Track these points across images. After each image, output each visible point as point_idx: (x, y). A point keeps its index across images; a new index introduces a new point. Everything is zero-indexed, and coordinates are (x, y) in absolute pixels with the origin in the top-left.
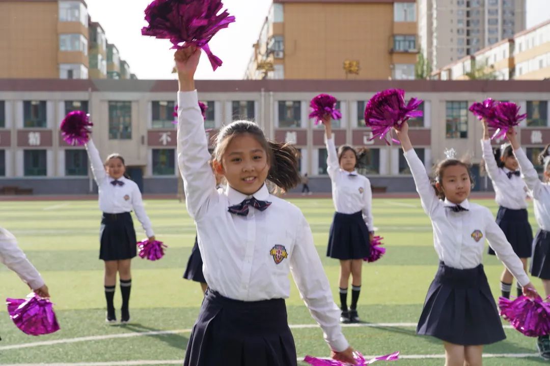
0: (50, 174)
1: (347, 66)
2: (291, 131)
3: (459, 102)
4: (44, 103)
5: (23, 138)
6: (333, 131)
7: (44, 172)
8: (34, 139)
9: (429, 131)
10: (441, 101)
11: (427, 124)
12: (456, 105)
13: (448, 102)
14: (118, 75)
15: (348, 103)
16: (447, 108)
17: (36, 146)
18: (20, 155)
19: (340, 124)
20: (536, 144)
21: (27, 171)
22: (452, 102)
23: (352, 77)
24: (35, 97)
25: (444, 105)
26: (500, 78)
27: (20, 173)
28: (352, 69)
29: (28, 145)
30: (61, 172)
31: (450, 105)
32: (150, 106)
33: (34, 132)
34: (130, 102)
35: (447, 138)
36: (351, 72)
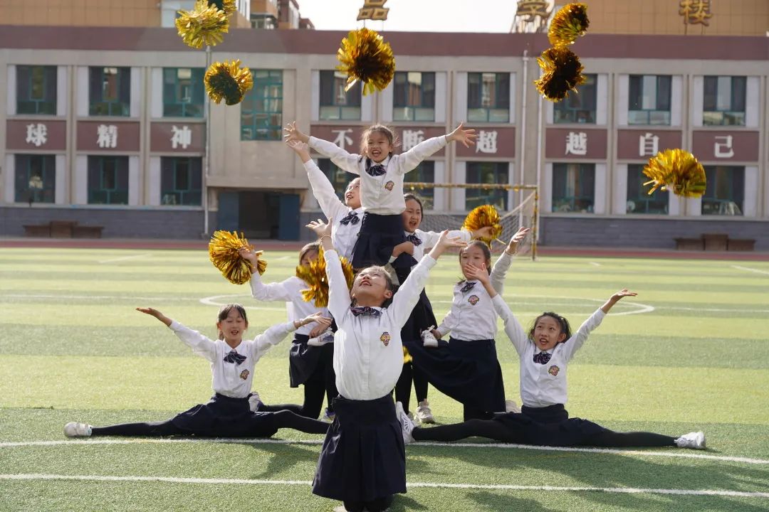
0: (134, 201)
1: (687, 8)
2: (577, 131)
4: (125, 72)
5: (87, 134)
6: (655, 133)
7: (124, 198)
8: (107, 137)
14: (274, 21)
15: (687, 78)
17: (110, 149)
18: (82, 166)
19: (670, 118)
21: (94, 196)
23: (696, 30)
24: (111, 59)
27: (81, 198)
28: (697, 15)
29: (97, 147)
30: (154, 198)
32: (316, 79)
33: (107, 124)
34: (281, 71)
36: (693, 20)
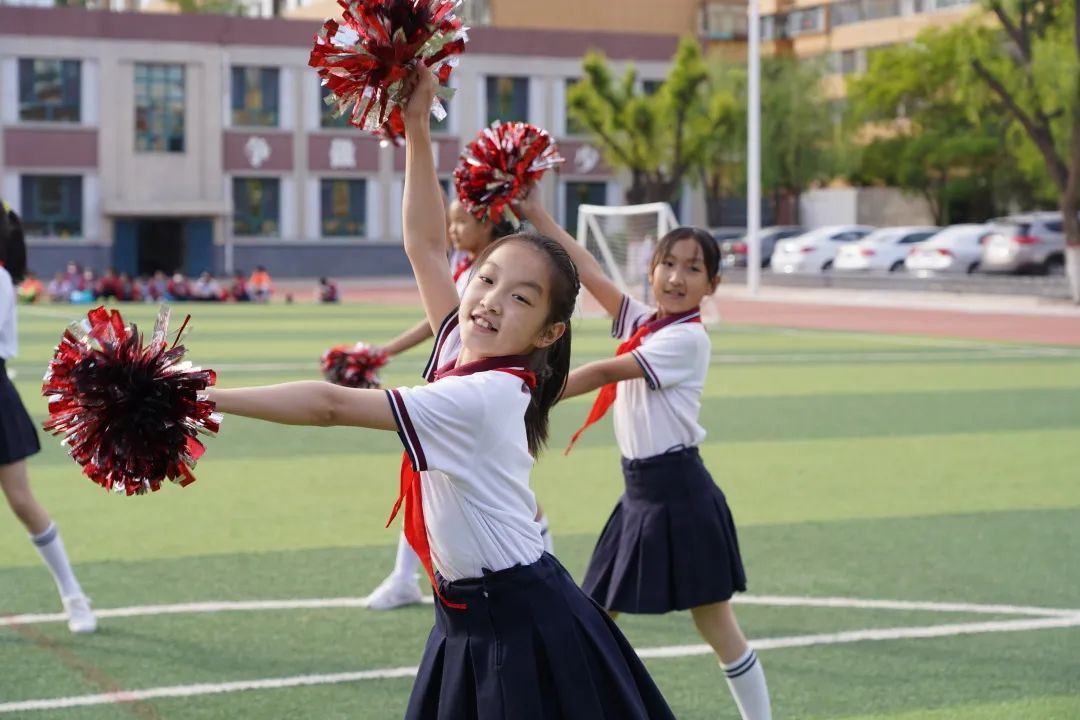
3: (166, 66)
9: (92, 135)
10: (123, 62)
11: (89, 115)
12: (158, 74)
13: (138, 64)
16: (137, 79)
20: (340, 169)
22: (150, 65)
25: (129, 73)
26: (253, 13)
31: (143, 72)
35: (138, 149)
